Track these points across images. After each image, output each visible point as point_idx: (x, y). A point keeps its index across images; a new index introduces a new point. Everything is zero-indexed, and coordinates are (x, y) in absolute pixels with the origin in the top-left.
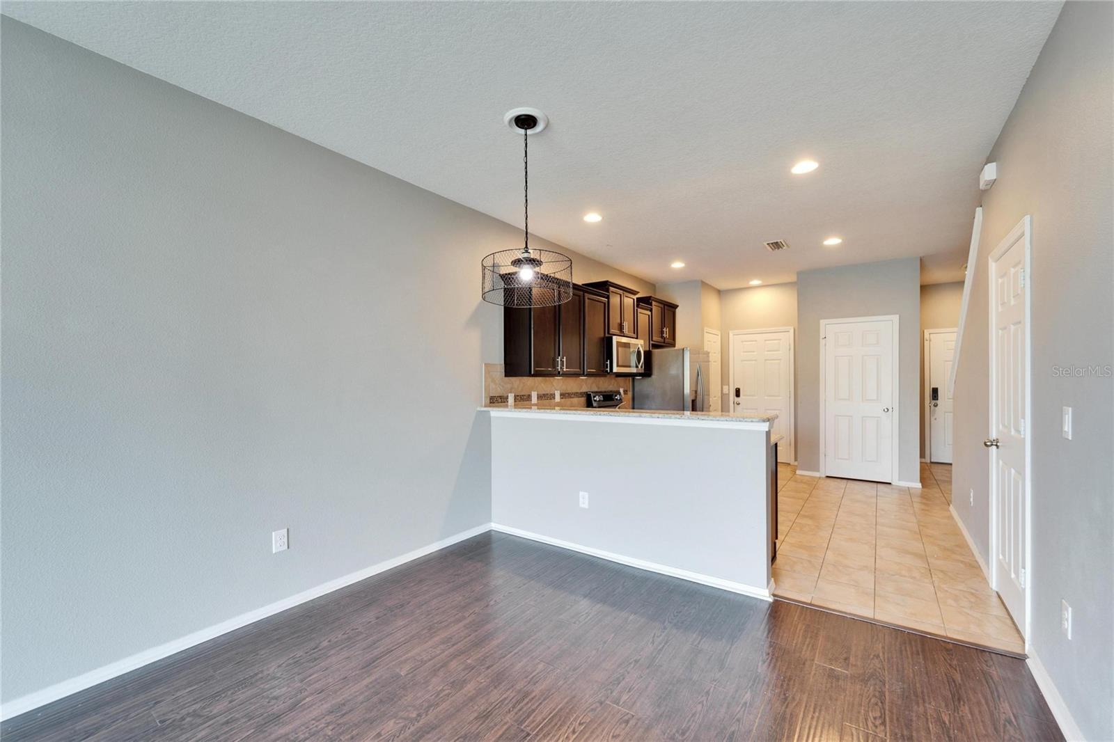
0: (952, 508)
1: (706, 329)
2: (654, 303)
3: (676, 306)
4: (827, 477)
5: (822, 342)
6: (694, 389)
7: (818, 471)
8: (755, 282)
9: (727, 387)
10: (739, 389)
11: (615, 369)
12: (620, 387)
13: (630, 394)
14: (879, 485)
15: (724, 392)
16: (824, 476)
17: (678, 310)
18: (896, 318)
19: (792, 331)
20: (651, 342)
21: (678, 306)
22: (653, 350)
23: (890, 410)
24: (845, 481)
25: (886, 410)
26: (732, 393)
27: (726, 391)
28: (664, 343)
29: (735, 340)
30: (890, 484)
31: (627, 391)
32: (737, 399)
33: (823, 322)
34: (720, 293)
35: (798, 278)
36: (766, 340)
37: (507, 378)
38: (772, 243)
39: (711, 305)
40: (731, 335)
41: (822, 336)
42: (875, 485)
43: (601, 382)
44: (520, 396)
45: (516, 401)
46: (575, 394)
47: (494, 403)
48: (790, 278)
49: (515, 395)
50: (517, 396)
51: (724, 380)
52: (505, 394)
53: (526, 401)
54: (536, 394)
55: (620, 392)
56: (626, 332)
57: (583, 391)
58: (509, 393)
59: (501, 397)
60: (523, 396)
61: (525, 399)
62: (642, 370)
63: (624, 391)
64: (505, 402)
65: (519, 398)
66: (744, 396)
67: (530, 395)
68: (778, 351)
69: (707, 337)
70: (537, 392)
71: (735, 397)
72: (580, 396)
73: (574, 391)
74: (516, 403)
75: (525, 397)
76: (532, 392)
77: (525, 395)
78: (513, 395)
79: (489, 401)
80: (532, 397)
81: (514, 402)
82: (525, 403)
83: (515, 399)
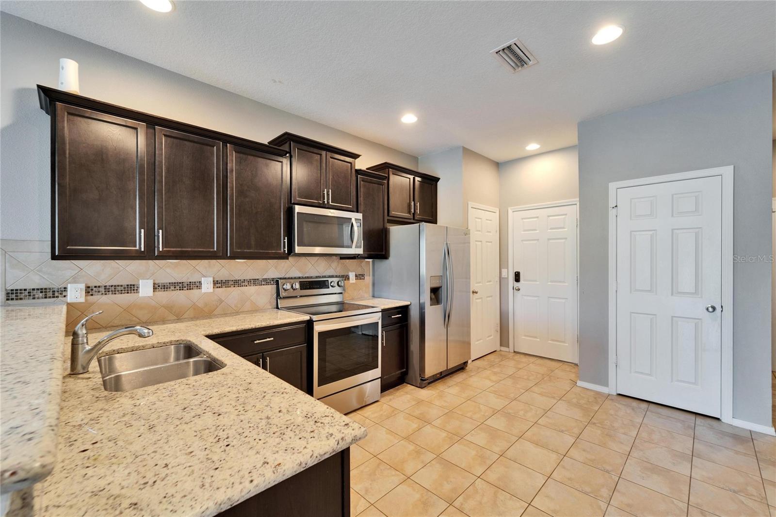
1: (471, 204)
2: (392, 171)
3: (438, 179)
4: (619, 395)
5: (612, 213)
8: (533, 147)
9: (506, 270)
10: (519, 273)
11: (300, 249)
12: (349, 270)
13: (368, 279)
14: (699, 420)
15: (503, 276)
16: (615, 394)
17: (440, 184)
18: (728, 171)
19: (577, 204)
20: (386, 218)
21: (440, 179)
22: (390, 227)
23: (719, 309)
24: (644, 406)
25: (711, 309)
26: (512, 277)
27: (504, 274)
28: (414, 219)
29: (514, 218)
30: (718, 419)
31: (363, 275)
32: (516, 284)
33: (613, 186)
34: (499, 166)
36: (549, 216)
40: (510, 211)
41: (612, 204)
42: (693, 417)
43: (310, 266)
44: (105, 286)
45: (92, 295)
46: (249, 281)
47: (21, 299)
48: (572, 138)
49: (90, 285)
50: (95, 287)
51: (503, 262)
52: (56, 285)
53: (121, 293)
54: (150, 283)
55: (347, 278)
56: (328, 202)
57: (268, 278)
58: (70, 283)
59: (42, 290)
60: (113, 288)
61: (118, 291)
62: (360, 251)
63: (356, 276)
64: (57, 297)
65: (102, 290)
66: (524, 280)
67: (134, 285)
68: (563, 228)
69: (472, 213)
70: (154, 280)
71: (515, 282)
72: (263, 283)
73: (248, 278)
74: (91, 297)
75: (119, 288)
76: (140, 281)
77: (118, 286)
78: (83, 286)
79: (4, 297)
80: (138, 287)
81: (86, 296)
82: (119, 296)
83: (88, 292)
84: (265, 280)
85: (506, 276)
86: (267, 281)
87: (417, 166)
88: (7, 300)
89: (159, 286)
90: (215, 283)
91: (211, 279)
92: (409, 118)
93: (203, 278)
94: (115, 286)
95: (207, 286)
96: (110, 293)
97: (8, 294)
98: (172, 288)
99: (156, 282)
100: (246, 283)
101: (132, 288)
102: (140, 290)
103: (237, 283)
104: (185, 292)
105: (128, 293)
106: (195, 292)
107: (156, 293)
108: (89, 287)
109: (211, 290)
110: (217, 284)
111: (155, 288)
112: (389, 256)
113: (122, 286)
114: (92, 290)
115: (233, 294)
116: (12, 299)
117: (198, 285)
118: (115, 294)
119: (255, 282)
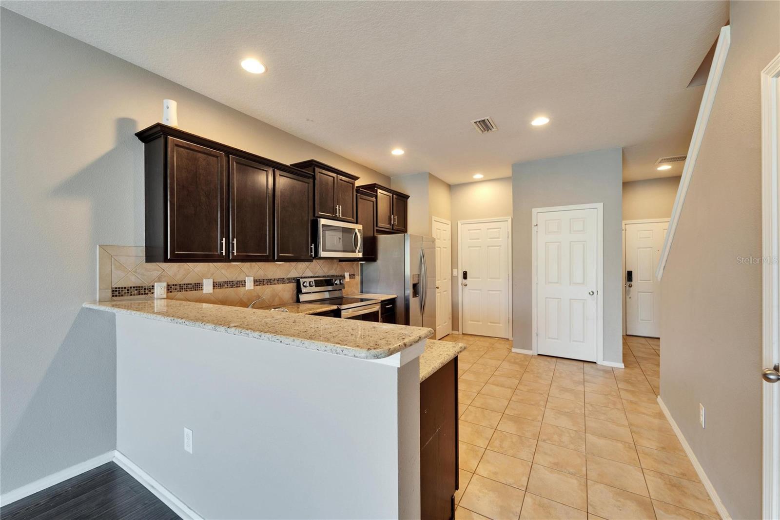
0: (659, 399)
1: (434, 218)
2: (379, 191)
3: (408, 197)
4: (539, 355)
5: (534, 229)
6: (417, 273)
7: (531, 349)
8: (478, 176)
9: (456, 270)
10: (466, 272)
11: (323, 254)
12: (345, 271)
13: (358, 278)
14: (586, 365)
15: (454, 275)
16: (536, 354)
17: (409, 200)
18: (600, 206)
19: (510, 221)
20: (376, 228)
21: (409, 196)
22: (378, 236)
23: (595, 293)
24: (554, 359)
25: (591, 293)
26: (461, 276)
27: (455, 273)
28: (392, 229)
29: (463, 229)
30: (595, 363)
31: (354, 275)
32: (464, 281)
33: (535, 211)
34: (451, 188)
35: (514, 172)
36: (488, 229)
37: (149, 264)
38: (479, 122)
39: (440, 198)
40: (459, 224)
41: (534, 223)
42: (582, 363)
43: (319, 267)
44: (180, 285)
45: (171, 292)
46: (278, 280)
47: (122, 295)
48: (508, 172)
49: (169, 284)
50: (173, 285)
51: (454, 264)
52: (147, 284)
53: (191, 290)
54: (211, 281)
55: (344, 277)
56: (339, 216)
57: (290, 277)
58: (156, 282)
59: (137, 288)
60: (185, 286)
61: (189, 288)
62: (360, 255)
63: (350, 275)
64: (147, 294)
65: (178, 287)
66: (470, 278)
67: (199, 284)
68: (498, 238)
69: (435, 225)
70: (213, 280)
71: (463, 279)
72: (287, 282)
73: (277, 277)
74: (171, 293)
75: (190, 286)
76: (204, 280)
77: (189, 284)
78: (165, 284)
79: (109, 294)
80: (203, 286)
81: (167, 292)
82: (189, 292)
83: (168, 290)
84: (288, 279)
85: (457, 275)
86: (290, 280)
87: (390, 185)
88: (113, 296)
89: (217, 284)
90: (255, 281)
91: (252, 279)
92: (398, 152)
93: (247, 278)
94: (187, 284)
95: (250, 285)
96: (183, 290)
97: (113, 291)
98: (226, 286)
99: (215, 281)
100: (276, 282)
101: (198, 286)
103: (270, 282)
104: (235, 289)
105: (195, 290)
106: (241, 289)
107: (215, 290)
109: (252, 287)
110: (257, 282)
111: (214, 286)
112: (377, 259)
113: (191, 284)
114: (171, 288)
115: (266, 291)
116: (116, 296)
117: (243, 283)
118: (187, 291)
119: (281, 281)
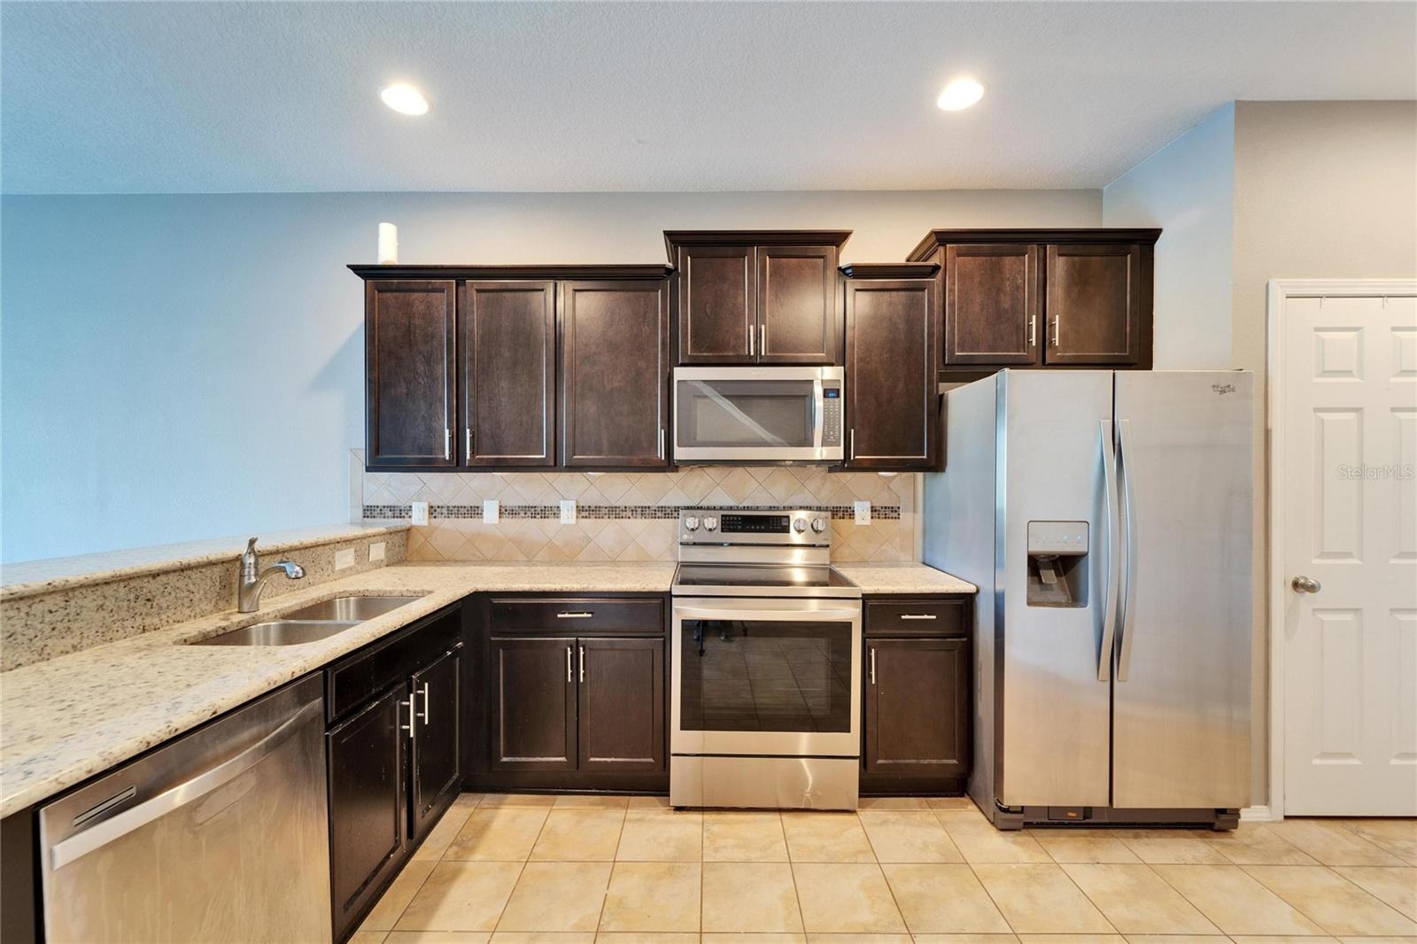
3: (1160, 234)
12: (852, 496)
13: (911, 519)
31: (894, 510)
43: (754, 484)
44: (448, 507)
45: (435, 517)
46: (634, 510)
47: (374, 517)
49: (433, 504)
50: (439, 507)
52: (402, 503)
53: (465, 517)
55: (849, 513)
57: (667, 505)
58: (414, 501)
59: (392, 508)
60: (456, 509)
61: (461, 514)
62: (837, 453)
63: (873, 510)
64: (404, 517)
65: (445, 511)
67: (478, 507)
72: (659, 514)
73: (630, 504)
74: (434, 520)
75: (462, 510)
76: (484, 502)
77: (462, 507)
78: (426, 505)
79: (361, 513)
80: (482, 511)
81: (429, 518)
82: (461, 520)
83: (431, 513)
84: (662, 509)
86: (665, 512)
88: (365, 517)
89: (506, 510)
90: (580, 509)
91: (573, 504)
93: (562, 502)
94: (458, 507)
96: (453, 516)
97: (364, 510)
98: (522, 514)
99: (503, 504)
100: (629, 514)
101: (475, 511)
102: (485, 514)
103: (615, 512)
104: (538, 521)
105: (471, 517)
106: (551, 521)
107: (503, 520)
108: (432, 507)
109: (573, 520)
110: (582, 511)
111: (501, 513)
112: (947, 463)
113: (465, 507)
114: (435, 510)
115: (607, 531)
116: (368, 517)
117: (554, 512)
118: (458, 517)
119: (644, 511)
